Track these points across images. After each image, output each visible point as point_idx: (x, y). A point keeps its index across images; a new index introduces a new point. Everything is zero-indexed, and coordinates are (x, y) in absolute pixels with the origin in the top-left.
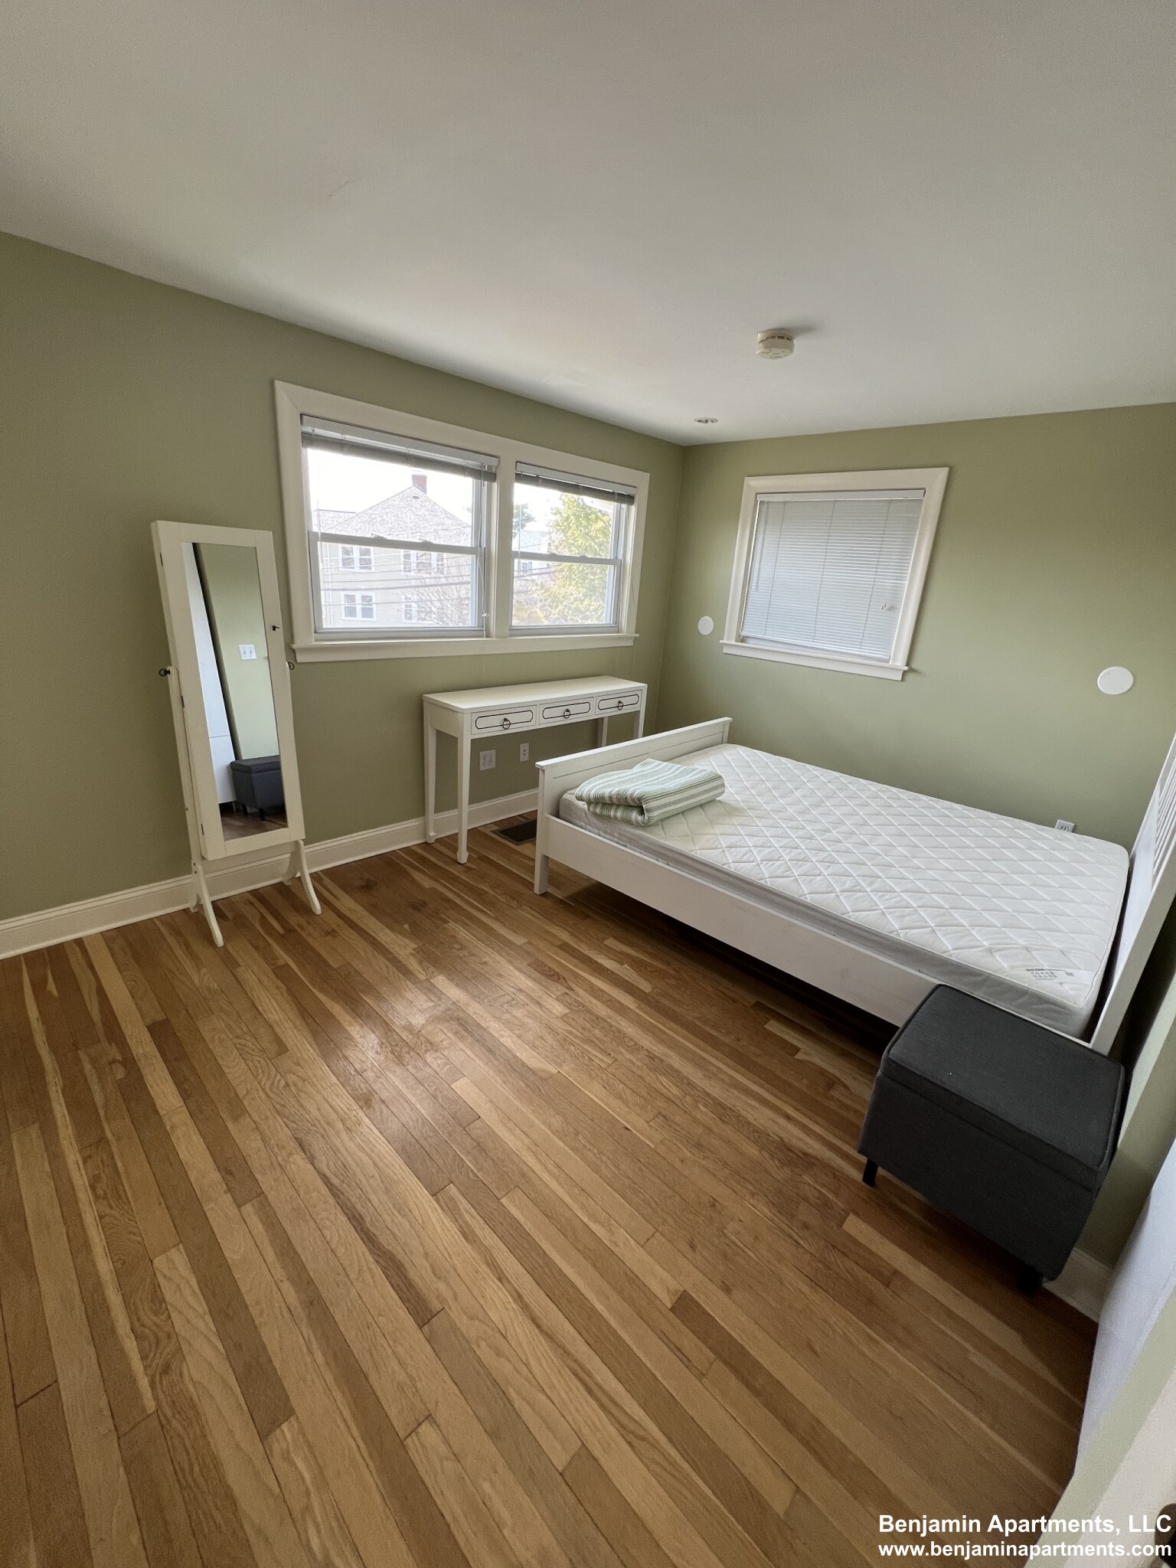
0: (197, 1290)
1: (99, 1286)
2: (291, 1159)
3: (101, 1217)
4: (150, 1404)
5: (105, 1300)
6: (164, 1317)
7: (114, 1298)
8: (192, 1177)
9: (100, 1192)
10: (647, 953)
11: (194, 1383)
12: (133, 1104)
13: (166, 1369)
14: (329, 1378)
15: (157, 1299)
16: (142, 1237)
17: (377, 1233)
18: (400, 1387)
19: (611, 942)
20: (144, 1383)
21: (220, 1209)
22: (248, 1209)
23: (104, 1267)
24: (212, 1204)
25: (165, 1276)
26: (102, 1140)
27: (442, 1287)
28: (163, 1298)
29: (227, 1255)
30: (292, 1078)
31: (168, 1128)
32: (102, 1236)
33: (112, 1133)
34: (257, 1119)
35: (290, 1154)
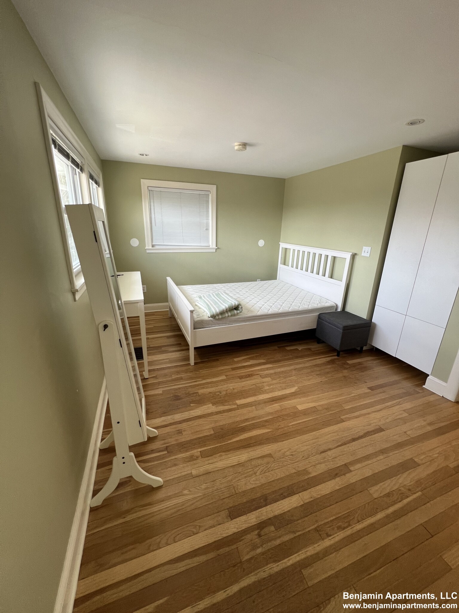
0: (384, 483)
1: (387, 516)
2: (330, 455)
3: (359, 522)
4: (419, 493)
5: (392, 513)
6: (394, 492)
7: (391, 510)
8: (337, 488)
9: (346, 525)
10: (245, 355)
11: (410, 482)
12: (295, 518)
13: (409, 490)
14: (401, 450)
15: (388, 495)
16: (366, 504)
17: (359, 435)
18: (400, 436)
19: (236, 360)
20: (415, 496)
21: (353, 477)
22: (352, 468)
23: (380, 516)
24: (350, 480)
25: (380, 493)
26: (317, 530)
27: (372, 425)
28: (388, 493)
29: (369, 475)
30: (288, 453)
31: (312, 499)
32: (367, 519)
33: (313, 525)
34: (310, 466)
35: (328, 455)
